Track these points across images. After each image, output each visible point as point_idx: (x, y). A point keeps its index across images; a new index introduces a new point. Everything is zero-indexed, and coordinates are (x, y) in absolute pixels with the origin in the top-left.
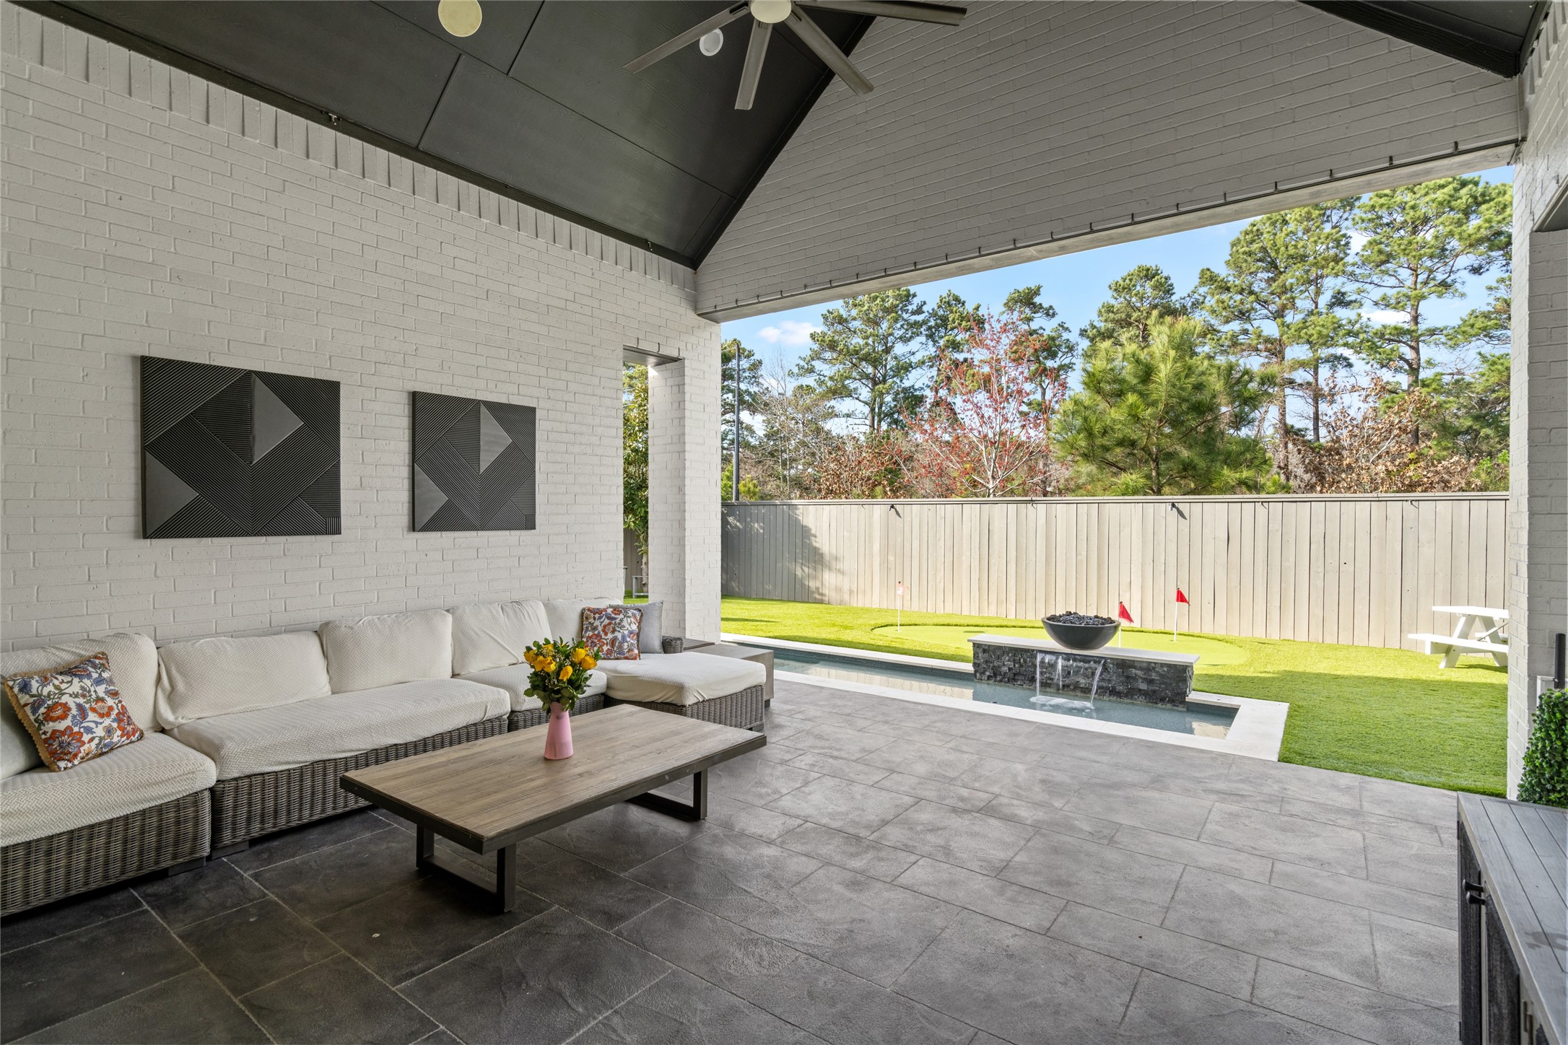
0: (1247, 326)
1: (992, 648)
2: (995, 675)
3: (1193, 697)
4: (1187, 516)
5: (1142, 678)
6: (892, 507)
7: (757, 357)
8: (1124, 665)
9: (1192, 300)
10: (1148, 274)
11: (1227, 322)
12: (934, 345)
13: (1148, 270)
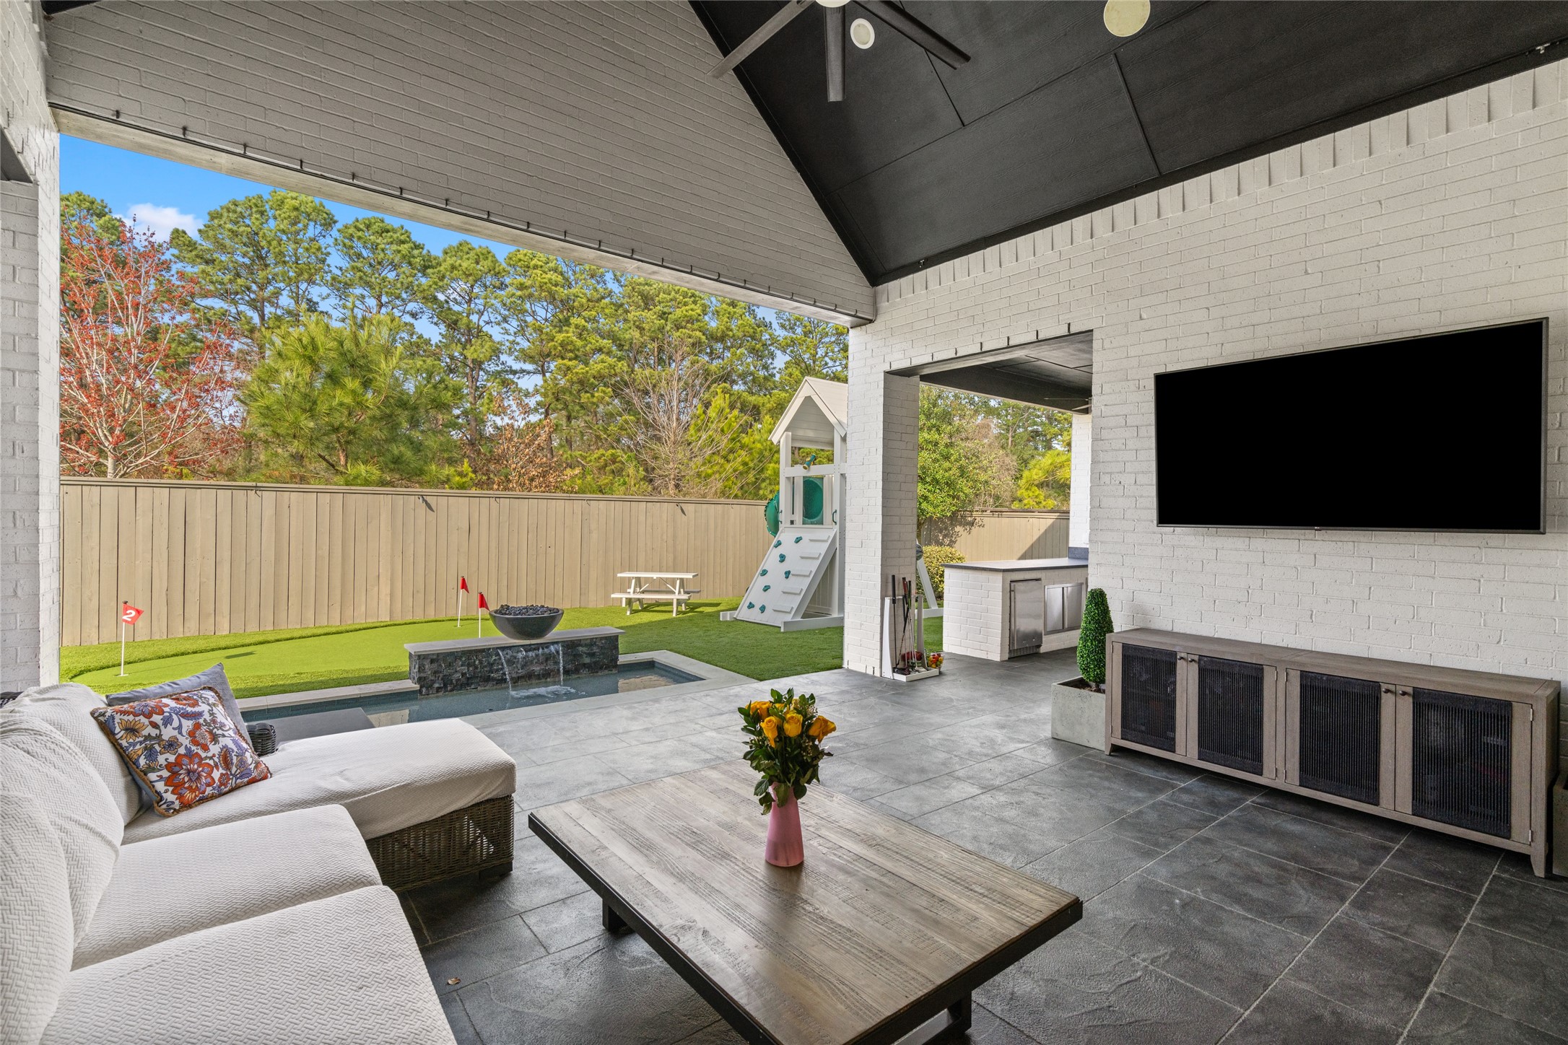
1: (441, 657)
2: (445, 686)
3: (623, 659)
4: (434, 509)
5: (585, 653)
8: (571, 646)
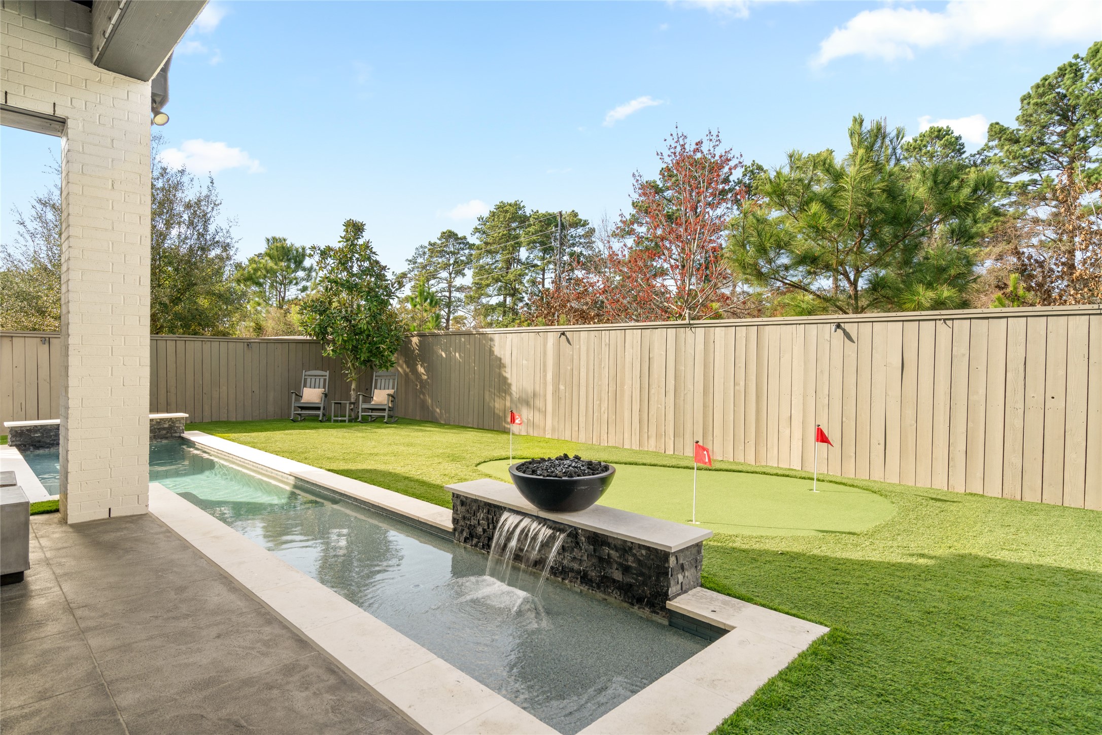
0: (1036, 176)
1: (468, 501)
2: (471, 538)
3: (676, 602)
4: (855, 339)
5: (617, 562)
6: (563, 334)
7: (590, 226)
9: (982, 157)
10: (939, 134)
11: (1015, 174)
12: (738, 209)
13: (939, 131)
